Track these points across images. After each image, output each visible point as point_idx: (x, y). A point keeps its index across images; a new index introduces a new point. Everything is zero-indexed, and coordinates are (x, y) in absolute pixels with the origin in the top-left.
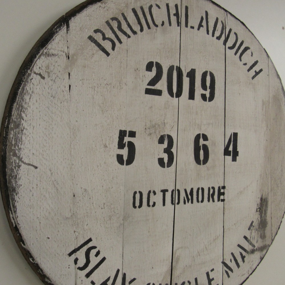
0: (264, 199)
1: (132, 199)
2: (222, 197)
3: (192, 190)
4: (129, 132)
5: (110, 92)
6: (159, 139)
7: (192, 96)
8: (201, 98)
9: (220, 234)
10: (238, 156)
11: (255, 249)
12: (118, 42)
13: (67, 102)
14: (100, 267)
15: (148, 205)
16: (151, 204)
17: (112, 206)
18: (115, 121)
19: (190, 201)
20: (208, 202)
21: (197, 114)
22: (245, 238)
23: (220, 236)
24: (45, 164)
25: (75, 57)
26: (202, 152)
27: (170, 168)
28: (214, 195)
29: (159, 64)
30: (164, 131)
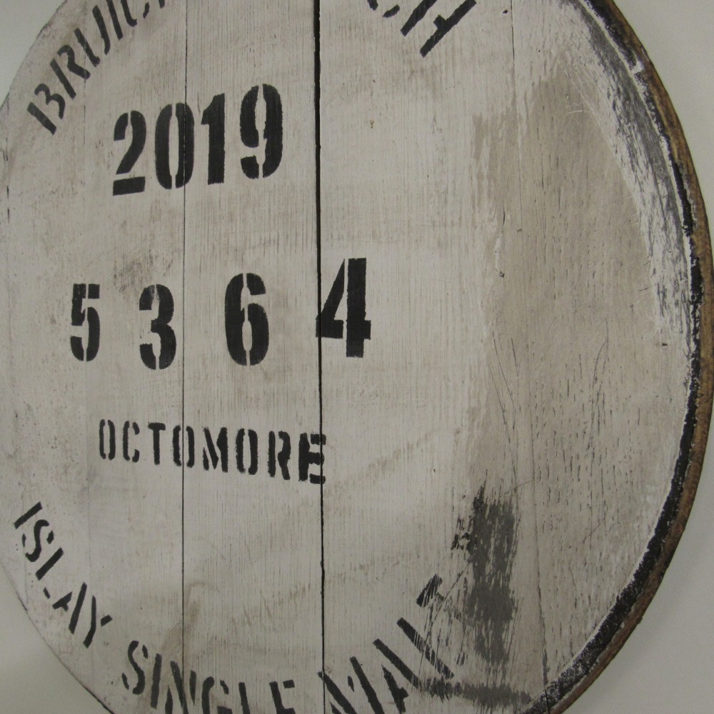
1: (98, 436)
2: (313, 469)
3: (223, 432)
4: (90, 286)
6: (141, 299)
7: (216, 174)
8: (242, 171)
9: (310, 584)
10: (369, 337)
11: (454, 685)
12: (69, 96)
15: (126, 457)
16: (131, 454)
17: (68, 446)
19: (220, 463)
20: (269, 474)
21: (232, 220)
22: (403, 624)
23: (309, 587)
26: (247, 328)
27: (167, 369)
28: (289, 458)
29: (138, 113)
30: (151, 278)
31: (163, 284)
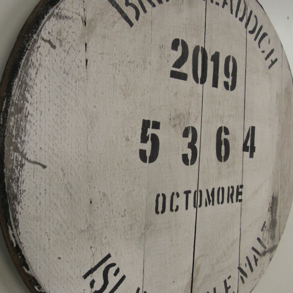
0: (275, 198)
1: (155, 203)
2: (240, 197)
3: (213, 190)
4: (153, 122)
5: (133, 72)
6: (184, 132)
7: (215, 84)
8: (224, 86)
10: (255, 152)
11: (267, 251)
12: (142, 10)
13: (84, 81)
14: (119, 287)
15: (172, 210)
16: (174, 208)
17: (134, 213)
18: (138, 108)
19: (211, 202)
20: (227, 203)
21: (220, 104)
22: (259, 239)
24: (56, 162)
25: (93, 23)
26: (223, 147)
27: (193, 165)
28: (233, 195)
29: (185, 42)
30: (189, 123)
31: (194, 126)
